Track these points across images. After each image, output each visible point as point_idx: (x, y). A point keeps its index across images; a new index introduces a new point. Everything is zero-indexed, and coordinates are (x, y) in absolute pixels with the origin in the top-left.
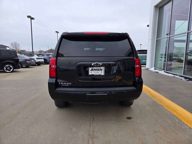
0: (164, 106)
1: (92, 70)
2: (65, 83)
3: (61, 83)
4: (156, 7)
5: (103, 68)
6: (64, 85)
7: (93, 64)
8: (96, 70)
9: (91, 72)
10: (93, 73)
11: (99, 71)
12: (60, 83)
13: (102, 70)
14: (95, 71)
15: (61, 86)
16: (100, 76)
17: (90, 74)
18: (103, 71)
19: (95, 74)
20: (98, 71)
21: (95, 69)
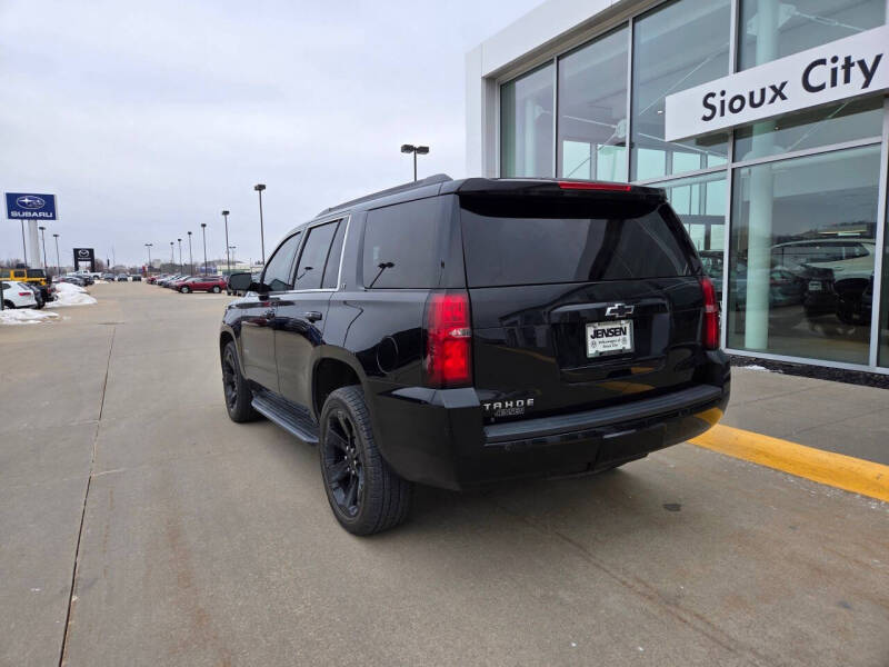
0: (708, 446)
1: (596, 335)
2: (511, 404)
3: (491, 407)
4: (490, 80)
5: (626, 325)
6: (503, 413)
7: (609, 309)
8: (607, 336)
9: (594, 344)
10: (601, 348)
11: (617, 338)
12: (488, 405)
13: (625, 334)
14: (605, 339)
15: (493, 419)
16: (620, 355)
17: (591, 352)
18: (628, 336)
19: (606, 349)
20: (614, 338)
21: (603, 330)
